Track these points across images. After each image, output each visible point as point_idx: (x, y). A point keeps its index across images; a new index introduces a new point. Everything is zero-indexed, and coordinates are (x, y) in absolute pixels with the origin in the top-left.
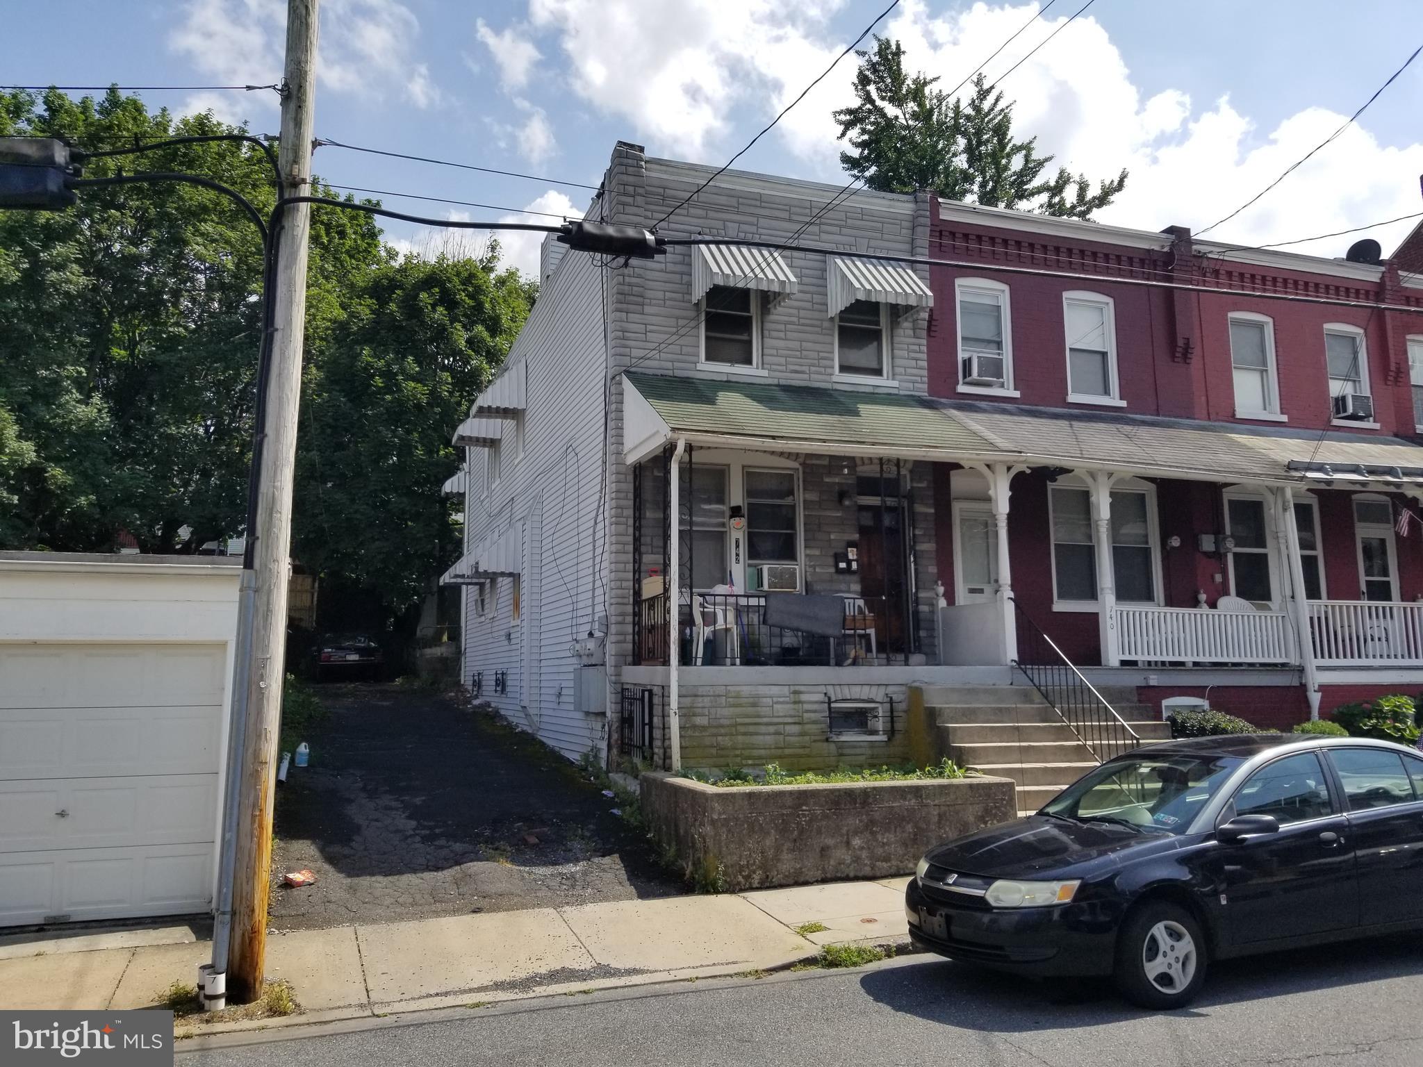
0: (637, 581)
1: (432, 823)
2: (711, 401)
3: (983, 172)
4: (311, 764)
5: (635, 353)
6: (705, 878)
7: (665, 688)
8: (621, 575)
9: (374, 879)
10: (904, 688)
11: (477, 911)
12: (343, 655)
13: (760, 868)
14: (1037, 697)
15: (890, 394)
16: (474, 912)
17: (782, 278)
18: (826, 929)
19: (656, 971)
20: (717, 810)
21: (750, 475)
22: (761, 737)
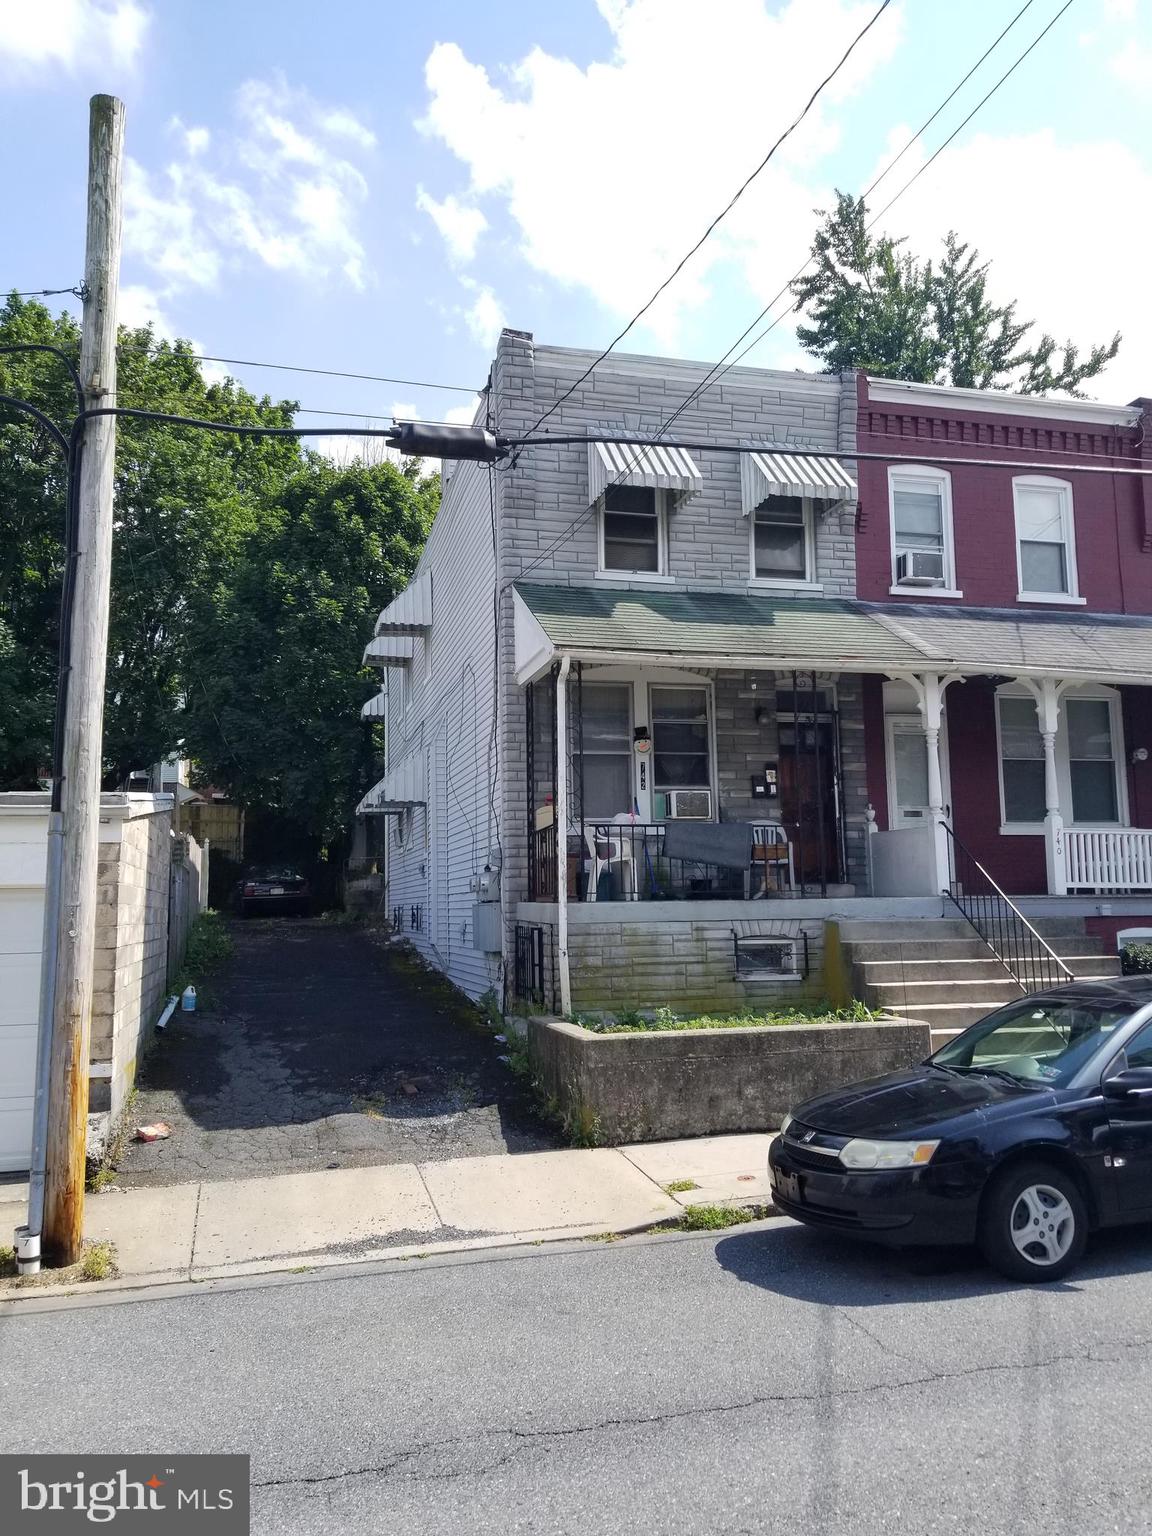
0: (531, 811)
1: (306, 1072)
2: (606, 613)
3: (956, 343)
4: (198, 1009)
5: (527, 562)
6: (581, 1131)
7: (554, 926)
8: (514, 805)
9: (233, 1132)
10: (820, 923)
11: (333, 1166)
12: (267, 888)
13: (642, 1120)
14: (969, 930)
15: (813, 599)
16: (329, 1168)
17: (686, 473)
18: (697, 1187)
19: (502, 1233)
20: (594, 1059)
21: (656, 694)
22: (660, 978)
